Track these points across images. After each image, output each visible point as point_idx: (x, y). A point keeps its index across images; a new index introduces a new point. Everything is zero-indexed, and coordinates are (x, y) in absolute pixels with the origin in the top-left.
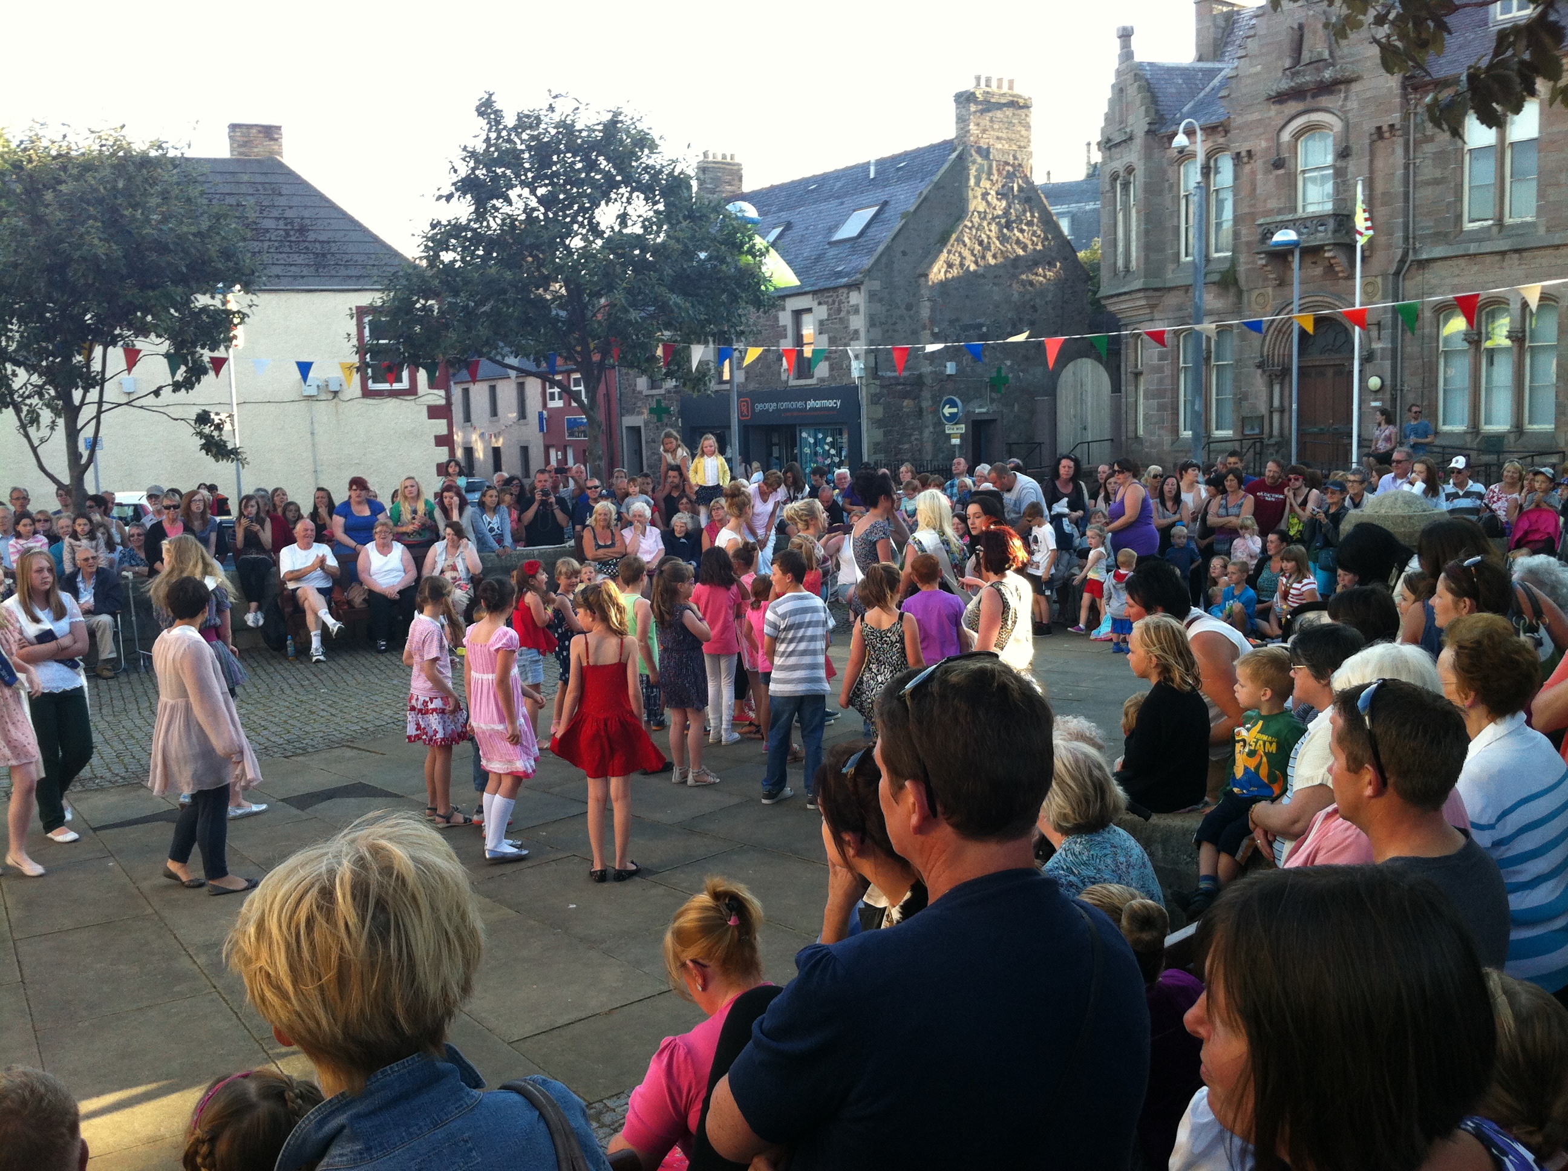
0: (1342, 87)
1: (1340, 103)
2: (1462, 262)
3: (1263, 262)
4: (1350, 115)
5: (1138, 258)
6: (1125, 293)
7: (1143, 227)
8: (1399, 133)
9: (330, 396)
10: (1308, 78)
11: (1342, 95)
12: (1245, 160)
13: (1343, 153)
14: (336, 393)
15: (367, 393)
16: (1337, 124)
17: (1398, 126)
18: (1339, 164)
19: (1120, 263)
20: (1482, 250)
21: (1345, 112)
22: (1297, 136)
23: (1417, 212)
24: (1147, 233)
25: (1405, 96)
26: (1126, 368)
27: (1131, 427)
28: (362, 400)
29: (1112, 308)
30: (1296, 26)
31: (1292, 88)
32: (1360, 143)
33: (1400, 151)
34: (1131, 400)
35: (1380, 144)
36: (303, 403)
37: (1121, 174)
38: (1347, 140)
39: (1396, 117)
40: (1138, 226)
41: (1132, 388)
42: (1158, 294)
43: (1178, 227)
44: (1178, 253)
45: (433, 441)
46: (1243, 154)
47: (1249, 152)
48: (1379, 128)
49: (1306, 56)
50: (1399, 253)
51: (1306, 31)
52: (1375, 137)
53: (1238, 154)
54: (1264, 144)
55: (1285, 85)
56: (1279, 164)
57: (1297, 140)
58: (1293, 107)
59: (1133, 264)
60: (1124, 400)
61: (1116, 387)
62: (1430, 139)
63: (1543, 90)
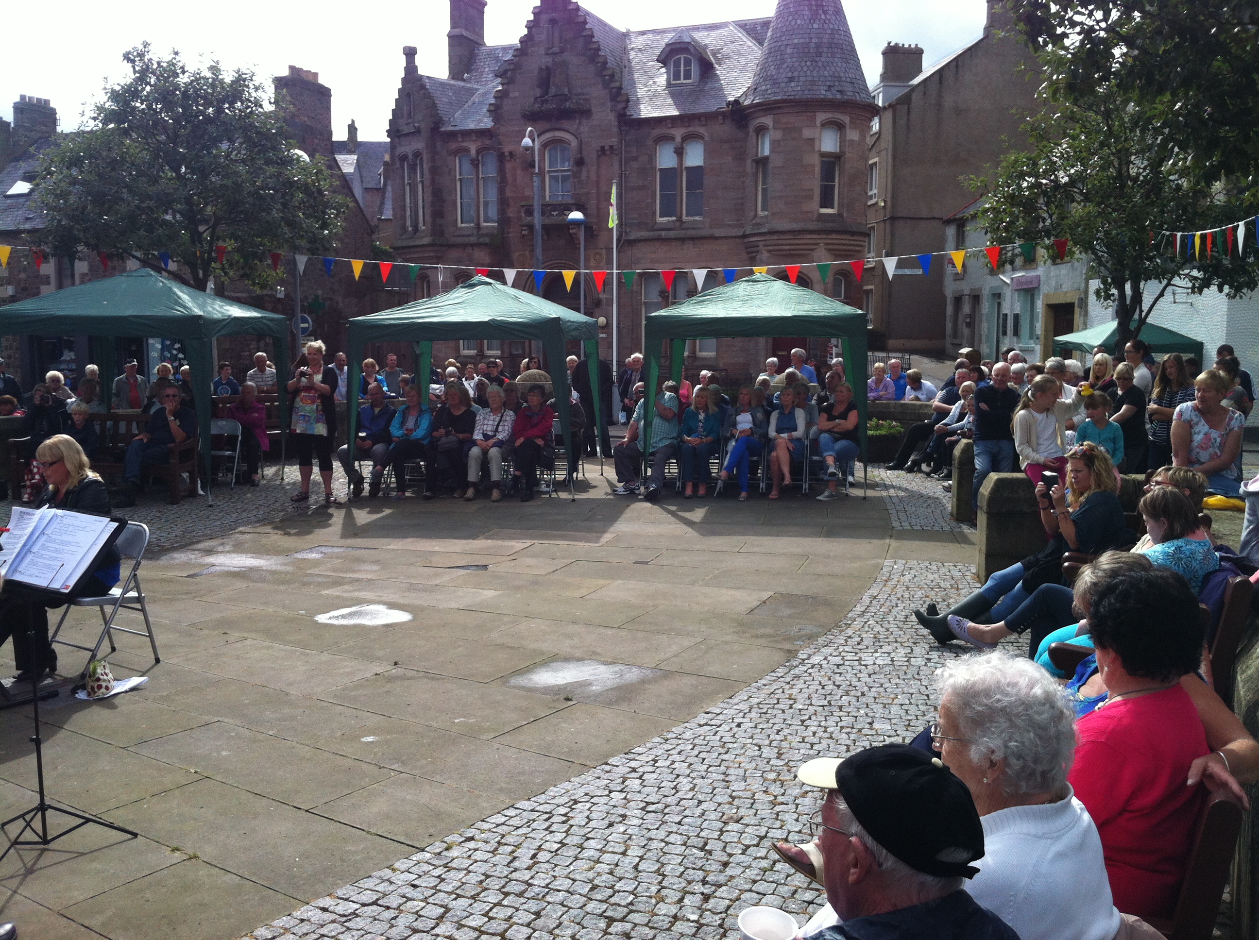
0: (578, 116)
1: (576, 126)
2: (657, 244)
3: (525, 232)
4: (583, 136)
5: (424, 222)
6: (418, 246)
7: (430, 199)
8: (616, 152)
10: (555, 105)
11: (578, 121)
12: (508, 158)
13: (579, 163)
16: (574, 142)
17: (615, 147)
18: (576, 169)
19: (409, 223)
20: (669, 236)
21: (579, 134)
22: (545, 145)
23: (627, 207)
24: (433, 202)
29: (403, 257)
30: (544, 68)
31: (542, 112)
32: (591, 156)
33: (616, 164)
35: (604, 159)
38: (581, 154)
39: (614, 141)
40: (427, 198)
42: (442, 248)
43: (455, 201)
44: (456, 220)
47: (511, 154)
48: (603, 148)
49: (552, 90)
51: (551, 72)
52: (600, 153)
53: (503, 153)
55: (536, 108)
56: (533, 165)
57: (545, 149)
58: (542, 124)
59: (421, 225)
62: (635, 159)
63: (706, 134)
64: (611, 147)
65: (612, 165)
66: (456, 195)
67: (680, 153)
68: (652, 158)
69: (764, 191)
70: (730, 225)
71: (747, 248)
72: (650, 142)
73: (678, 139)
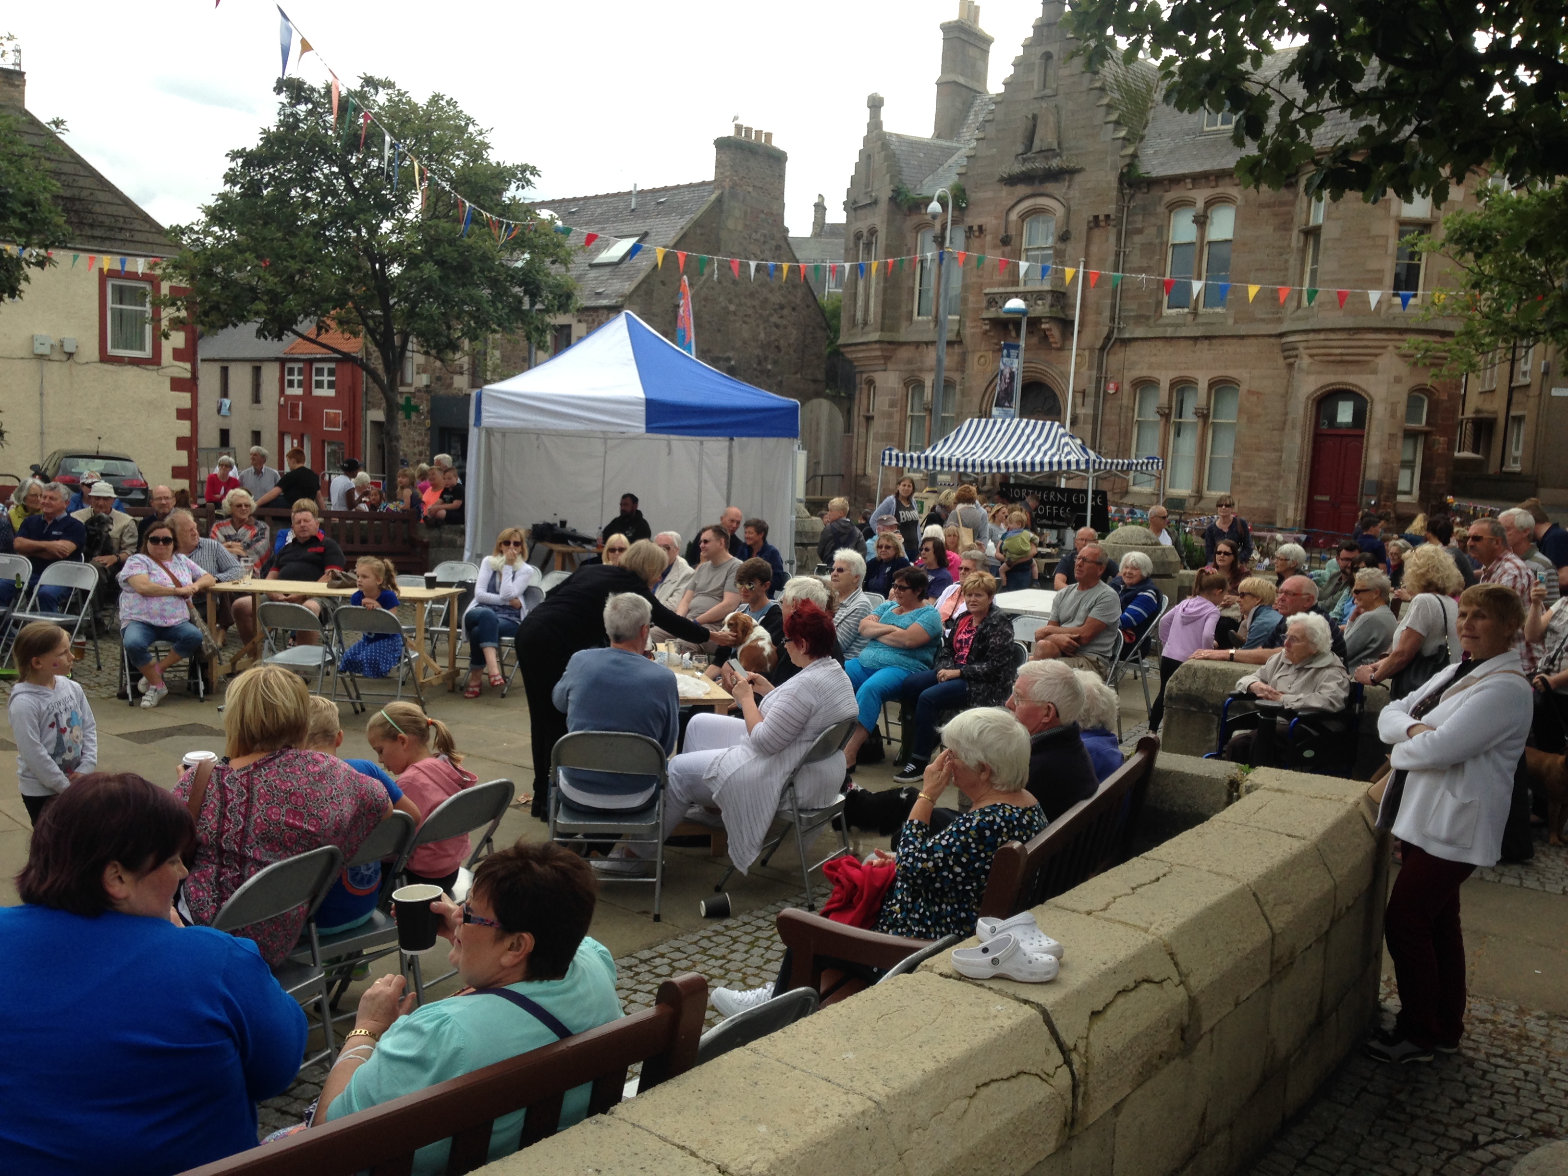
0: (1067, 177)
1: (1064, 191)
2: (1160, 344)
3: (987, 327)
4: (1072, 203)
5: (875, 313)
6: (863, 344)
7: (882, 284)
8: (1112, 223)
9: (64, 358)
10: (1039, 164)
11: (1067, 184)
12: (977, 234)
13: (1064, 237)
14: (70, 355)
15: (105, 358)
16: (1060, 211)
17: (1112, 217)
18: (1060, 246)
19: (859, 315)
20: (1177, 334)
21: (1067, 200)
22: (1023, 217)
23: (1124, 295)
24: (885, 290)
25: (1121, 190)
26: (858, 413)
27: (860, 465)
28: (100, 365)
29: (849, 356)
30: (1030, 116)
31: (1023, 173)
32: (1079, 228)
33: (1112, 239)
34: (862, 441)
35: (1097, 232)
36: (34, 361)
37: (865, 234)
38: (1068, 226)
39: (1111, 209)
40: (877, 283)
41: (863, 430)
42: (892, 347)
43: (913, 289)
44: (912, 312)
45: (175, 414)
46: (975, 228)
47: (980, 228)
48: (1096, 218)
49: (1037, 145)
50: (1105, 331)
51: (1039, 120)
52: (1092, 225)
53: (971, 228)
54: (994, 222)
55: (1017, 168)
56: (1006, 241)
57: (1023, 221)
58: (1022, 190)
59: (871, 316)
60: (855, 440)
61: (848, 428)
62: (1140, 231)
63: (1239, 197)
64: (1107, 217)
65: (1107, 240)
66: (914, 280)
67: (1201, 221)
68: (1162, 229)
69: (1314, 272)
70: (1263, 320)
71: (1284, 351)
72: (1161, 209)
73: (1200, 204)
